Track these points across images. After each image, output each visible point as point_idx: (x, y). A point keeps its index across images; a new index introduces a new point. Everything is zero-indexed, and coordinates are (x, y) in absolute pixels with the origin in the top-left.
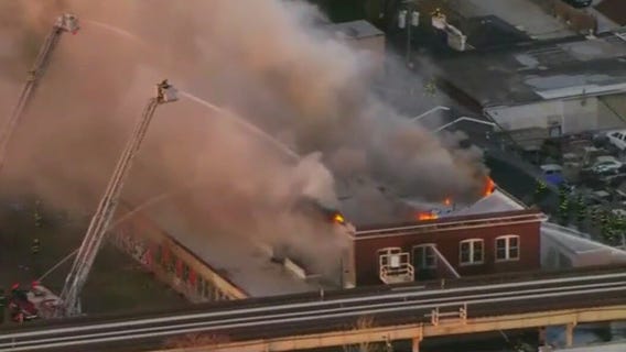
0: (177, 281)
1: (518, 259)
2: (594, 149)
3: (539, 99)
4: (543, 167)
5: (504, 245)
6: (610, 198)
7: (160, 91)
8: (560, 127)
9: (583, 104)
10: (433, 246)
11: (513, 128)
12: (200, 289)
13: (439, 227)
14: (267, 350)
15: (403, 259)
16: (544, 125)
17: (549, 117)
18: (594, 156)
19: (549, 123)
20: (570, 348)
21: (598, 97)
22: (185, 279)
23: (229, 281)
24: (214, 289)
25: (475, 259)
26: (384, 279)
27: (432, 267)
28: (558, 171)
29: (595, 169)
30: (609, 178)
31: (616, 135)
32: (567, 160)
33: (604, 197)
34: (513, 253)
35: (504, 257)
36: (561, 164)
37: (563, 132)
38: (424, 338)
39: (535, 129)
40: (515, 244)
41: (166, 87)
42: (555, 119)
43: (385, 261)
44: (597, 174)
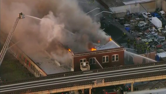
0: (25, 64)
1: (118, 61)
2: (138, 19)
3: (124, 5)
4: (125, 25)
5: (114, 57)
6: (143, 35)
7: (20, 16)
8: (129, 12)
9: (136, 5)
10: (95, 58)
11: (117, 12)
12: (31, 68)
13: (97, 53)
14: (49, 93)
15: (87, 63)
16: (125, 11)
17: (126, 9)
18: (139, 21)
19: (126, 11)
20: (132, 92)
21: (140, 3)
22: (27, 64)
23: (39, 67)
24: (35, 68)
25: (106, 61)
26: (82, 69)
27: (95, 64)
28: (129, 26)
29: (139, 25)
30: (142, 28)
31: (144, 14)
32: (131, 22)
33: (141, 35)
34: (117, 59)
35: (114, 60)
36: (130, 24)
37: (130, 13)
38: (93, 88)
39: (123, 12)
40: (117, 57)
41: (22, 15)
42: (128, 10)
43: (82, 64)
44: (139, 27)
